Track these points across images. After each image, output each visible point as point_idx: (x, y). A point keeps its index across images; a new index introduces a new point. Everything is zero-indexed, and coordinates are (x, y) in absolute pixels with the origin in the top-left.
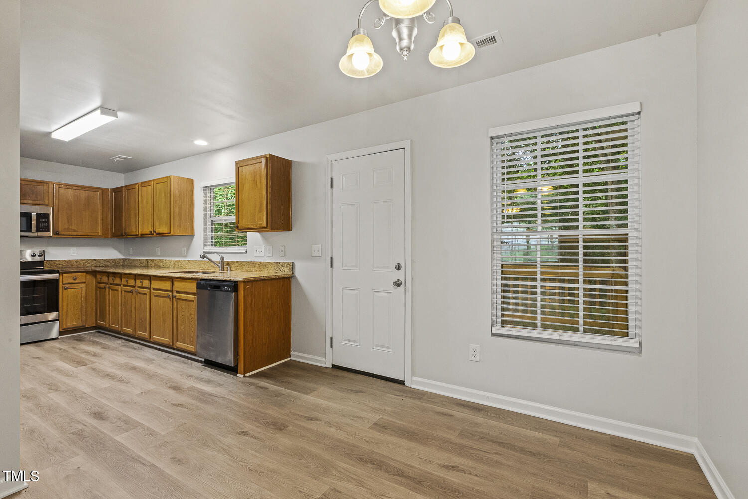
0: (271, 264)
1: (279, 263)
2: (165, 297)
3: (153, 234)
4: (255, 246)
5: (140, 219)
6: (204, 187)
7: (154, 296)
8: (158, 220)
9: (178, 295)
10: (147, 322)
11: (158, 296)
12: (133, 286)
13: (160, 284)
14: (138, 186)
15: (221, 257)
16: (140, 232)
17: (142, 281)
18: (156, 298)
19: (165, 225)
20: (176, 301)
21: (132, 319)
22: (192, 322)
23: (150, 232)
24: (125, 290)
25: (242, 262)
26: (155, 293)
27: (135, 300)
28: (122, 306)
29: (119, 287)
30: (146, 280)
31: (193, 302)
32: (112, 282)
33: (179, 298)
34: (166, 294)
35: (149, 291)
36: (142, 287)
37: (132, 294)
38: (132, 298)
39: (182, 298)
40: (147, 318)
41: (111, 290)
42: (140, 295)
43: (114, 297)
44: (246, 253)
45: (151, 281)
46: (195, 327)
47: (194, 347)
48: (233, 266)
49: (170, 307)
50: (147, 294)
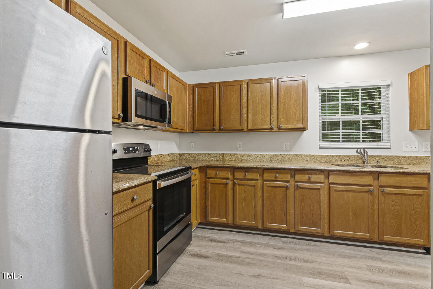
2: (359, 191)
3: (273, 129)
4: (403, 142)
5: (250, 115)
6: (319, 89)
7: (336, 190)
8: (285, 117)
9: (387, 190)
10: (320, 217)
11: (343, 191)
12: (288, 181)
13: (348, 179)
14: (247, 83)
15: (366, 152)
16: (250, 127)
17: (310, 176)
18: (338, 192)
19: (298, 122)
20: (383, 196)
21: (285, 213)
22: (416, 215)
23: (269, 128)
24: (272, 185)
25: (386, 156)
26: (338, 187)
27: (293, 195)
28: (265, 201)
29: (257, 182)
30: (318, 174)
31: (420, 196)
32: (242, 177)
33: (390, 192)
34: (363, 188)
35: (326, 185)
36: (309, 182)
37: (286, 189)
38: (286, 193)
39: (396, 193)
40: (322, 213)
41: (239, 185)
42: (303, 190)
43: (244, 192)
44: (390, 148)
45: (329, 175)
46: (422, 221)
47: (422, 240)
48: (372, 159)
49: (370, 202)
50: (320, 189)
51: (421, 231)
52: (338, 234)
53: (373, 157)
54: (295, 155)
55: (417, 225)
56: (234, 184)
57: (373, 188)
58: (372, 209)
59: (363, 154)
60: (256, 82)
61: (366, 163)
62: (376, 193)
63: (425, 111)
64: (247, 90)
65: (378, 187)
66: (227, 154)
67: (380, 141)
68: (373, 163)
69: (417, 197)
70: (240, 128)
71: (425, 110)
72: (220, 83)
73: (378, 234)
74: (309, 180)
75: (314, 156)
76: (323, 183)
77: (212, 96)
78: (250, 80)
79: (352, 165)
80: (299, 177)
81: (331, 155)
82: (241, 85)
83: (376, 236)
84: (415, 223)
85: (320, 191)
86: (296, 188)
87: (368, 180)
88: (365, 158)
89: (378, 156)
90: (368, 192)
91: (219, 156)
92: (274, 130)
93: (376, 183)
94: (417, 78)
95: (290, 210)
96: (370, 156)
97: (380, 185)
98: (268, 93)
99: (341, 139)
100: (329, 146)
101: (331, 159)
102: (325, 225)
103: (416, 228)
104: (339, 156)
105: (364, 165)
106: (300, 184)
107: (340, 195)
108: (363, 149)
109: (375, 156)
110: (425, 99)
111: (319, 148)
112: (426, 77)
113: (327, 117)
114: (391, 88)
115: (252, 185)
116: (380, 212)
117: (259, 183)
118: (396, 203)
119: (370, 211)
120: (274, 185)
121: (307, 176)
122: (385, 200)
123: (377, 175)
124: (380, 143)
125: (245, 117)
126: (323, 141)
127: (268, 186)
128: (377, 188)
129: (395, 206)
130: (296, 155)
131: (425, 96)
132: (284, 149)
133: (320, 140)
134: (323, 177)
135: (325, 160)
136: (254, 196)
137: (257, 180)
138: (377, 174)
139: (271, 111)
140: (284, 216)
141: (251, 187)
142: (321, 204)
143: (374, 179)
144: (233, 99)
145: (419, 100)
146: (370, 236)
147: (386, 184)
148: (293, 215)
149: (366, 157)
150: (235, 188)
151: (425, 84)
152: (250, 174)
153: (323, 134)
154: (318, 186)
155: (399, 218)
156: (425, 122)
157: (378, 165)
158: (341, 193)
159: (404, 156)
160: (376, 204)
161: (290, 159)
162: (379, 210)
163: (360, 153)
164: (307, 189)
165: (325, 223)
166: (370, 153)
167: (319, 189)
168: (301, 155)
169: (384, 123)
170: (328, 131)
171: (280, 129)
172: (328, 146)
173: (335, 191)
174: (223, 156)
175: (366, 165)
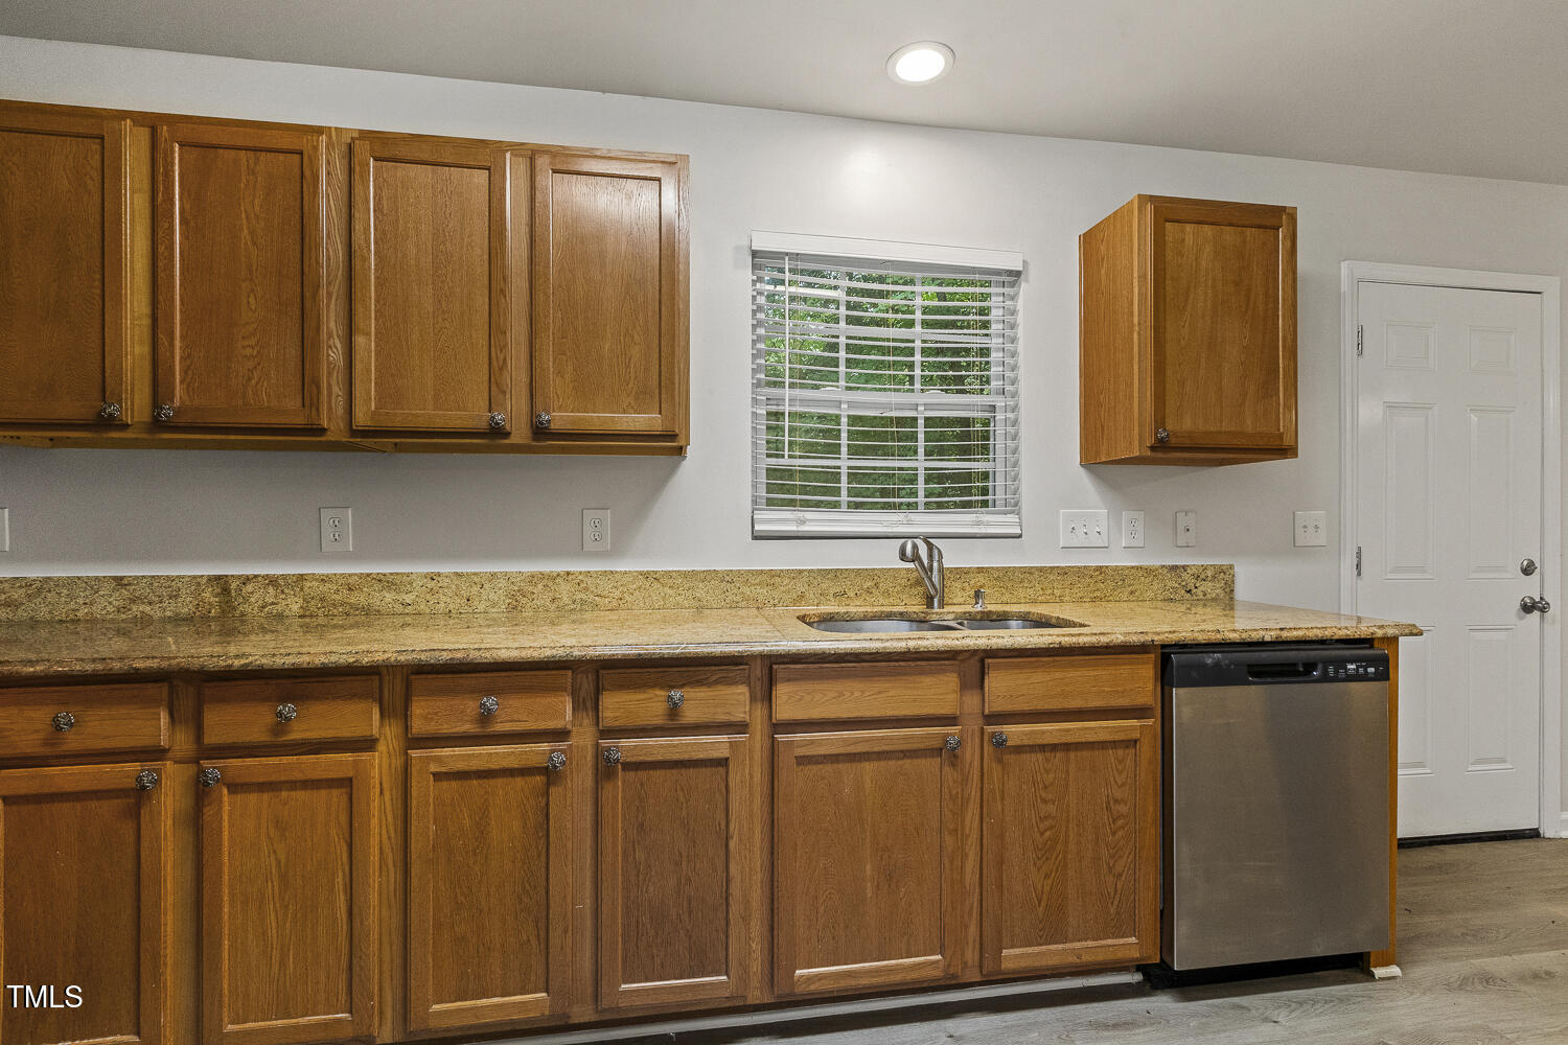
0: (1148, 571)
1: (1184, 567)
2: (902, 751)
3: (507, 435)
4: (1061, 511)
5: (365, 344)
6: (755, 254)
7: (803, 760)
8: (570, 368)
9: (1014, 732)
10: (727, 912)
11: (835, 758)
12: (561, 735)
13: (857, 694)
14: (344, 148)
15: (936, 552)
16: (362, 418)
17: (676, 694)
18: (815, 768)
19: (636, 399)
20: (1000, 761)
21: (542, 925)
22: (1114, 833)
23: (483, 425)
24: (461, 766)
25: (1006, 570)
26: (812, 742)
27: (588, 810)
28: (415, 870)
29: (365, 756)
30: (717, 682)
31: (1127, 747)
32: (257, 733)
33: (1026, 742)
34: (922, 737)
35: (757, 738)
36: (673, 724)
37: (548, 779)
38: (547, 804)
39: (1045, 742)
40: (736, 890)
41: (235, 788)
42: (643, 775)
43: (272, 831)
44: (1020, 536)
45: (771, 681)
46: (1135, 856)
47: (1133, 940)
48: (958, 585)
49: (947, 797)
50: (727, 759)
51: (1132, 897)
52: (813, 987)
53: (961, 573)
54: (641, 573)
55: (1120, 875)
56: (201, 790)
57: (962, 730)
58: (956, 830)
59: (926, 562)
60: (401, 152)
61: (936, 600)
62: (970, 753)
63: (1136, 385)
64: (346, 194)
65: (980, 721)
66: (247, 580)
67: (985, 504)
68: (962, 600)
69: (1120, 752)
70: (299, 420)
71: (1136, 377)
72: (152, 123)
73: (977, 946)
74: (670, 715)
75: (728, 578)
76: (741, 727)
77: (97, 199)
78: (365, 135)
79: (882, 612)
80: (617, 705)
81: (801, 571)
82: (301, 153)
83: (971, 955)
84: (1110, 869)
85: (727, 773)
86: (606, 768)
87: (938, 693)
88: (932, 582)
89: (980, 570)
90: (941, 749)
91: (197, 593)
92: (514, 439)
93: (972, 701)
94: (1108, 250)
95: (569, 901)
96: (951, 570)
97: (987, 712)
98: (480, 227)
99: (844, 497)
100: (794, 528)
101: (801, 588)
102: (754, 946)
103: (1116, 891)
104: (836, 574)
105: (927, 613)
106: (625, 742)
107: (823, 778)
108: (926, 539)
109: (967, 571)
110: (1135, 336)
111: (755, 538)
112: (1139, 245)
113: (787, 392)
114: (1024, 288)
115: (328, 780)
116: (985, 841)
117: (379, 764)
118: (1046, 787)
119: (949, 840)
120: (475, 765)
121: (662, 693)
122: (1006, 779)
123: (979, 664)
124: (987, 513)
125: (335, 353)
126: (770, 502)
127: (437, 776)
128: (976, 728)
129: (1045, 801)
130: (646, 575)
131: (1136, 320)
132: (589, 546)
133: (761, 497)
134: (742, 691)
135: (776, 594)
136: (345, 848)
137: (367, 744)
138: (974, 663)
139: (495, 329)
140: (534, 942)
141: (323, 793)
142: (732, 844)
143: (964, 687)
144: (252, 233)
145: (1114, 342)
146: (949, 966)
147: (1009, 707)
148: (589, 924)
149: (935, 579)
150: (208, 812)
151: (1136, 275)
152: (318, 708)
153: (772, 472)
154: (715, 744)
155: (1055, 855)
156: (1137, 428)
157: (978, 608)
158: (828, 768)
159: (1063, 568)
160: (971, 805)
161: (617, 594)
162: (982, 831)
163: (913, 561)
164: (661, 768)
165: (749, 941)
166: (954, 557)
167: (723, 762)
168: (668, 574)
169: (1000, 431)
170: (790, 457)
171: (540, 431)
172: (792, 528)
173: (798, 764)
174: (226, 591)
175: (937, 613)
